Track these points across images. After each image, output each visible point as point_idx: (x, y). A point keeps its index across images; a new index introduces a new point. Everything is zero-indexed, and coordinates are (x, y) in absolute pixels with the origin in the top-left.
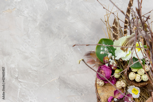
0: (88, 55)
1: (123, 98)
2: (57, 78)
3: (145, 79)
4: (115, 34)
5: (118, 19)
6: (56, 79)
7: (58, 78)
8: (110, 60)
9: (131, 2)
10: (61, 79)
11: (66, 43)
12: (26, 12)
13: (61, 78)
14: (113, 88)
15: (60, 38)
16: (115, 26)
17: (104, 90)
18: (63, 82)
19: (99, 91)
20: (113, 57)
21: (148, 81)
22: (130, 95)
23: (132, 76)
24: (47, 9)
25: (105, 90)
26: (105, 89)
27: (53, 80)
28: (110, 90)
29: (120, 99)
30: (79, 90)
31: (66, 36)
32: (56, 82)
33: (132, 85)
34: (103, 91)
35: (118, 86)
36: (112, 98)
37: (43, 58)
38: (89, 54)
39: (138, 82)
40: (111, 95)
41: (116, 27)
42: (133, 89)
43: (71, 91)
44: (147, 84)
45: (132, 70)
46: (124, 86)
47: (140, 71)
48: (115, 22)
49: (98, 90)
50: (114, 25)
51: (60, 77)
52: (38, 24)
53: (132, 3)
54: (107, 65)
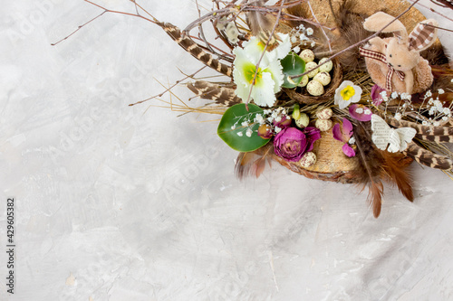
0: (242, 171)
1: (354, 126)
2: (270, 253)
4: (219, 95)
5: (192, 76)
6: (273, 255)
8: (270, 119)
9: (172, 30)
10: (275, 246)
11: (201, 211)
12: (106, 277)
13: (272, 244)
15: (188, 220)
16: (203, 90)
17: (325, 159)
18: (283, 242)
19: (326, 168)
20: (266, 112)
21: (334, 61)
22: (351, 108)
23: (315, 88)
24: (116, 228)
25: (325, 156)
27: (271, 263)
28: (329, 146)
29: (353, 130)
30: (308, 214)
31: (186, 207)
32: (277, 258)
33: (333, 94)
34: (327, 161)
35: (327, 126)
36: (347, 146)
38: (241, 168)
39: (330, 83)
40: (341, 147)
41: (205, 90)
42: (342, 95)
44: (339, 65)
45: (304, 85)
46: (330, 112)
48: (195, 87)
49: (322, 171)
50: (200, 92)
51: (270, 247)
52: (140, 258)
53: (175, 27)
54: (278, 130)
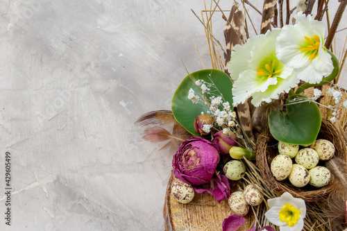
3: (321, 177)
6: (48, 184)
7: (52, 181)
10: (61, 184)
11: (88, 84)
13: (62, 180)
14: (219, 213)
15: (71, 70)
17: (192, 218)
18: (68, 194)
19: (178, 222)
25: (195, 217)
26: (194, 215)
27: (36, 184)
28: (210, 219)
30: (114, 219)
31: (89, 64)
32: (45, 191)
34: (189, 221)
35: (237, 205)
37: (12, 120)
41: (235, 28)
42: (284, 207)
43: (91, 221)
44: (325, 191)
46: (256, 199)
47: (305, 154)
48: (234, 16)
49: (174, 217)
51: (58, 178)
52: (10, 25)
